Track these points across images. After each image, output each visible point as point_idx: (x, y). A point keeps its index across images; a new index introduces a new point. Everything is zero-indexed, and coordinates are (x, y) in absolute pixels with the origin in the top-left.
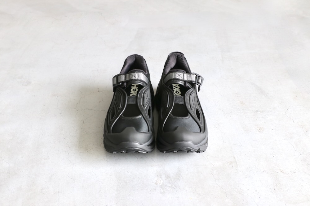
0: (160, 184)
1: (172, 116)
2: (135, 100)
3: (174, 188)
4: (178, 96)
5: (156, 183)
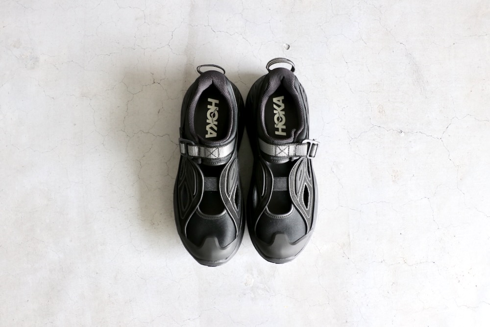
0: (251, 286)
1: (268, 213)
2: (216, 184)
3: (267, 291)
4: (278, 179)
5: (246, 284)
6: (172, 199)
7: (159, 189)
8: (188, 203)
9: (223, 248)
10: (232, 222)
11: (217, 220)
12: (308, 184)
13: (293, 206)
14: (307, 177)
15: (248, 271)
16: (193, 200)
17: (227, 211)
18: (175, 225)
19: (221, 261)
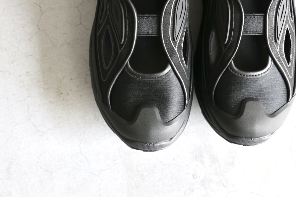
0: (201, 178)
1: (234, 70)
2: (155, 26)
3: (224, 186)
4: (251, 16)
5: (193, 176)
6: (88, 59)
7: (68, 44)
8: (112, 58)
9: (168, 123)
10: (179, 84)
11: (158, 81)
12: (290, 28)
13: (270, 59)
14: (290, 18)
15: (196, 157)
16: (120, 52)
17: (172, 67)
18: (93, 95)
19: (163, 143)
